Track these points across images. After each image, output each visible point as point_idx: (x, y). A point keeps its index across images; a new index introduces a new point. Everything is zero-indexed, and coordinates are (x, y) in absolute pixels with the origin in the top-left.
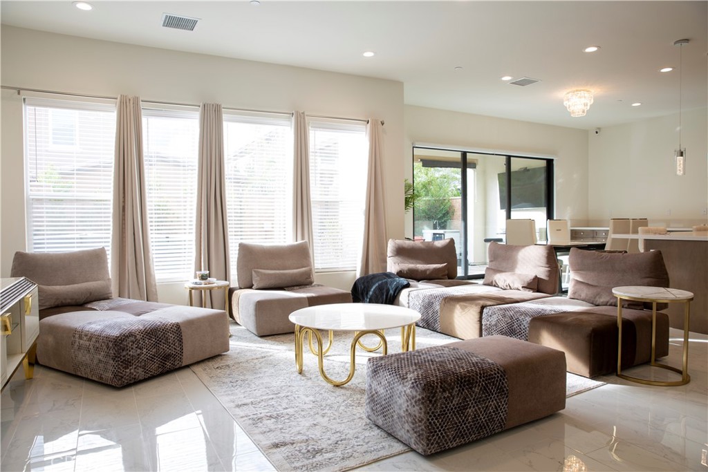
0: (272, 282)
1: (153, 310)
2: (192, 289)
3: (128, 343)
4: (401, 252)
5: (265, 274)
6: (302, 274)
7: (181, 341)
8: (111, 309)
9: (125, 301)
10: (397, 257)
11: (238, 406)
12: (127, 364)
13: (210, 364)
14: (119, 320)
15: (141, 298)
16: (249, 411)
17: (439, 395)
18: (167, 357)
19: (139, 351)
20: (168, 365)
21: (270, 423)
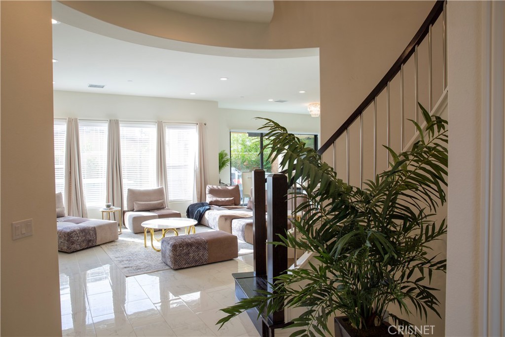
0: (144, 208)
1: (84, 221)
2: (103, 212)
3: (73, 235)
4: (212, 192)
5: (140, 204)
6: (159, 204)
7: (96, 234)
8: (65, 221)
9: (72, 218)
10: (210, 195)
11: (116, 258)
12: (73, 243)
13: (109, 244)
14: (69, 226)
15: (79, 216)
16: (119, 259)
17: (178, 249)
18: (89, 241)
19: (78, 238)
20: (90, 244)
21: (126, 262)
